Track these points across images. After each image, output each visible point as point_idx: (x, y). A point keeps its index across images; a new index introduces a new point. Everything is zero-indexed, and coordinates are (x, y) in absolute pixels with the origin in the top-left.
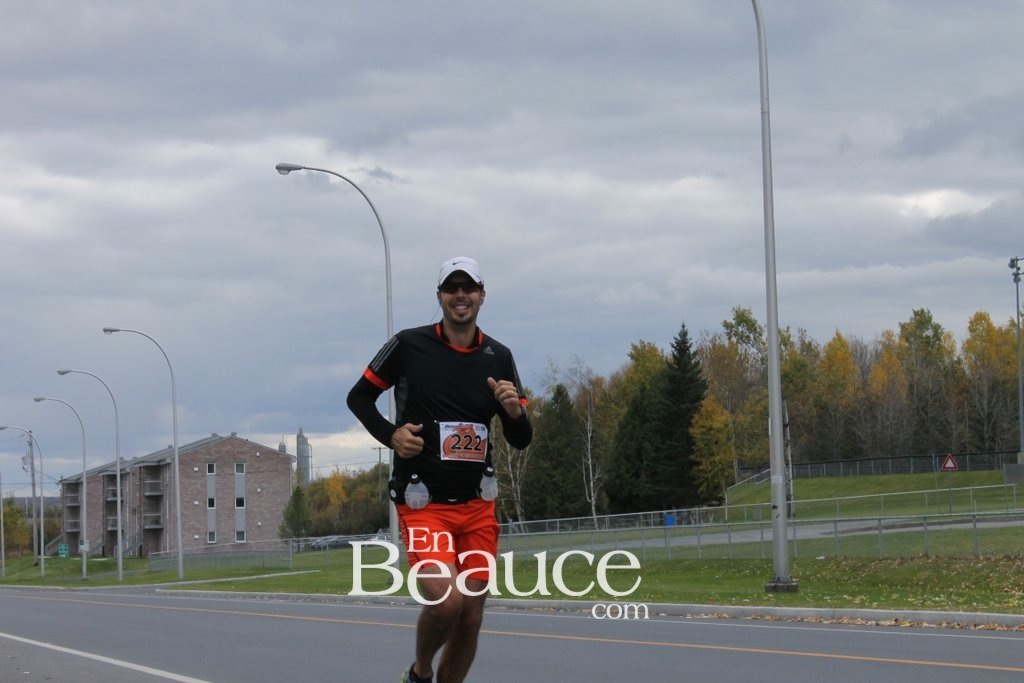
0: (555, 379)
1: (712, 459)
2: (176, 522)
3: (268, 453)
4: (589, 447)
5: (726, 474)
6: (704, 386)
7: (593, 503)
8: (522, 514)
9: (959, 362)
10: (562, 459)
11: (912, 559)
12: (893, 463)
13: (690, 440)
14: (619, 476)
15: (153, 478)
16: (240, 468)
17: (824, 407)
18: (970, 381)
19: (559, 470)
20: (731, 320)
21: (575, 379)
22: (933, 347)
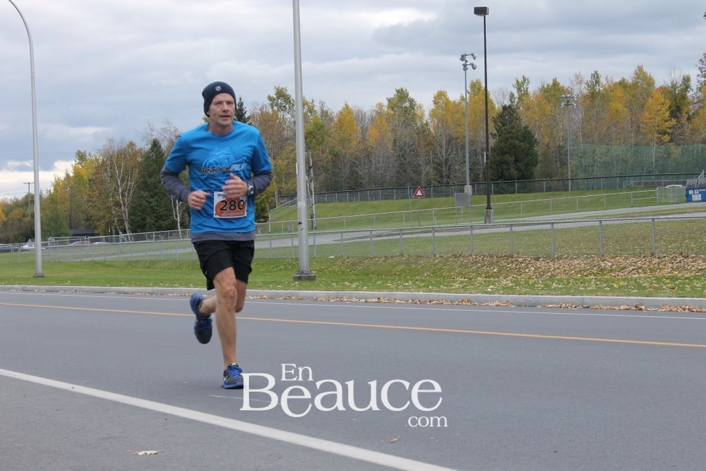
0: (152, 135)
5: (270, 201)
7: (179, 221)
8: (129, 229)
9: (427, 124)
10: (157, 191)
11: (392, 257)
12: (382, 193)
17: (336, 155)
18: (434, 138)
19: (155, 199)
20: (273, 95)
21: (166, 135)
22: (409, 114)
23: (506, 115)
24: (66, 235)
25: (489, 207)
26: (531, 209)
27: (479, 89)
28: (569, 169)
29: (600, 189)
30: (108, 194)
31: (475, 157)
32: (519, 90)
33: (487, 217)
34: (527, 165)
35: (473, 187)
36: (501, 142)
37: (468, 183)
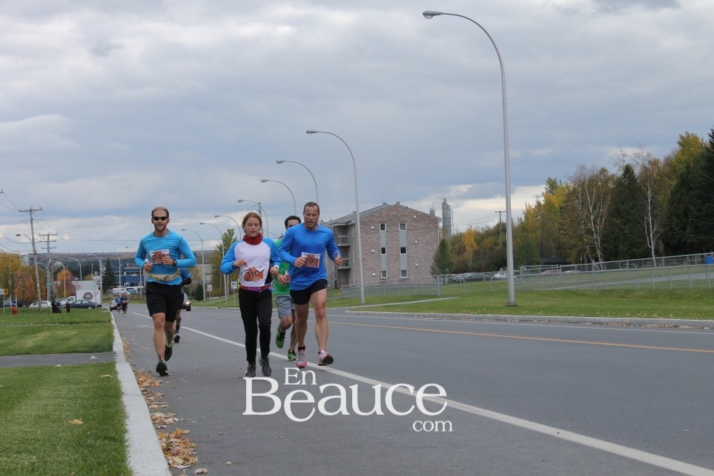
0: (624, 161)
2: (359, 264)
3: (422, 217)
4: (650, 208)
7: (653, 248)
8: (601, 257)
10: (630, 218)
14: (671, 229)
15: (342, 235)
16: (403, 226)
19: (628, 226)
21: (638, 161)
24: (538, 264)
30: (580, 222)
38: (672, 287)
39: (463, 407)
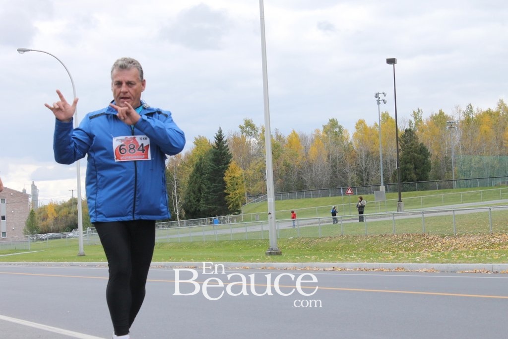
1: (235, 192)
3: (16, 194)
4: (175, 188)
5: (242, 199)
6: (230, 156)
7: (178, 214)
9: (351, 143)
11: (335, 237)
12: (321, 192)
13: (224, 183)
14: (190, 201)
16: (4, 201)
17: (288, 166)
18: (356, 152)
20: (243, 125)
22: (338, 137)
23: (408, 136)
25: (400, 201)
26: (427, 202)
27: (388, 118)
28: (453, 173)
29: (477, 187)
31: (386, 166)
32: (415, 118)
33: (399, 208)
34: (423, 171)
35: (386, 188)
36: (405, 154)
37: (382, 184)
38: (191, 241)
39: (50, 328)
